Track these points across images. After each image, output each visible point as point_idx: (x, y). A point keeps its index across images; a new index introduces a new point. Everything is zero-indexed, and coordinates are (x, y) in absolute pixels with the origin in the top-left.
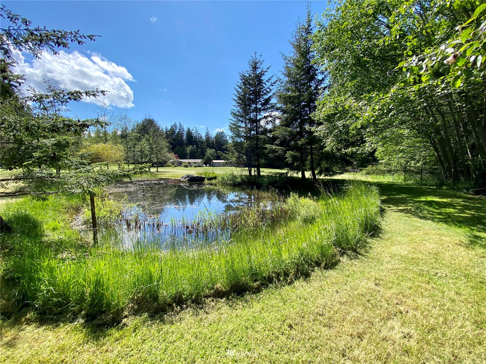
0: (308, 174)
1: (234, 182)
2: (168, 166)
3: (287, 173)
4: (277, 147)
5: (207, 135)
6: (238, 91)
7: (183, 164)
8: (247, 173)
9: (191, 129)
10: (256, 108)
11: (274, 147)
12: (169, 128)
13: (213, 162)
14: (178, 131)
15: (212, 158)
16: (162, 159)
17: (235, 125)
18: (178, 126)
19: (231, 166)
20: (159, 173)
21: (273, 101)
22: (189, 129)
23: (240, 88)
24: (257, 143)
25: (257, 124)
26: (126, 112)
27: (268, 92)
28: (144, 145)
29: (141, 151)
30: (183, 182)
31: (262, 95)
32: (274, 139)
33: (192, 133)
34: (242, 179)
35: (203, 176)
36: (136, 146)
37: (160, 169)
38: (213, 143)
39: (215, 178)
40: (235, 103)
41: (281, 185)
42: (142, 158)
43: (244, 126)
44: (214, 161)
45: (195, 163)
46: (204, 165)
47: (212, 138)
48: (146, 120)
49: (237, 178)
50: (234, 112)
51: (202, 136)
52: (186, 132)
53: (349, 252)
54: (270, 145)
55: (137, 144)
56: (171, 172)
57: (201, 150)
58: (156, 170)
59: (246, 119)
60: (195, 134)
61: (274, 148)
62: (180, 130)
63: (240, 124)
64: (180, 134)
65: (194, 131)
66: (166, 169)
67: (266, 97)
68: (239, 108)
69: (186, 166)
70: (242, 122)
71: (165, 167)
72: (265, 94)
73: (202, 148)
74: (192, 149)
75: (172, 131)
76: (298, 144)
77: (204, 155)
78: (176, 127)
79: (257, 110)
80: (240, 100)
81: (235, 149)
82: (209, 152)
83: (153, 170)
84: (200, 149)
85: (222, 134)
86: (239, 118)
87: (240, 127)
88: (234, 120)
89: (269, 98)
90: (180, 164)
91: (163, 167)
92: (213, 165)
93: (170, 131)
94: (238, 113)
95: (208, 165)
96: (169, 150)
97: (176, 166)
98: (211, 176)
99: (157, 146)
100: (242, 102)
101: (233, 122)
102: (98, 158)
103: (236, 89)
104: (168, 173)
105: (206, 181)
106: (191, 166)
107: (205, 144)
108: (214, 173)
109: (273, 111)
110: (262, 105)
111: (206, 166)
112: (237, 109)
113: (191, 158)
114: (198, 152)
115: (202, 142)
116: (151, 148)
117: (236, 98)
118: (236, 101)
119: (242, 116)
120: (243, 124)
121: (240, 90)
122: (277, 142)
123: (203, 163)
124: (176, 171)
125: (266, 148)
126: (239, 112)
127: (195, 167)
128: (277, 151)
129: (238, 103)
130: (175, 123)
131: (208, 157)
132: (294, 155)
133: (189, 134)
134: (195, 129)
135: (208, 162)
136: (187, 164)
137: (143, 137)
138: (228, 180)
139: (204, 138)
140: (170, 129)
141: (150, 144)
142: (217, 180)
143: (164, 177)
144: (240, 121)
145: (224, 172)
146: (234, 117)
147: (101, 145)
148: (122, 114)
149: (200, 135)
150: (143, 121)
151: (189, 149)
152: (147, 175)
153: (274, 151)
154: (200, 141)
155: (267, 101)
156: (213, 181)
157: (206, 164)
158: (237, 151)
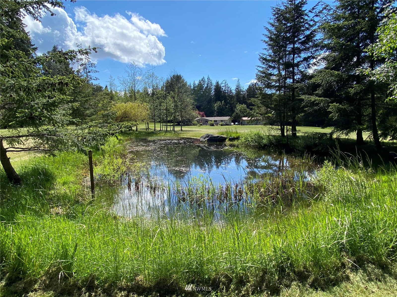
0: (366, 136)
1: (259, 144)
2: (194, 125)
3: (331, 134)
4: (317, 98)
5: (238, 89)
6: (269, 30)
7: (209, 122)
8: (279, 132)
9: (220, 83)
10: (293, 48)
11: (313, 98)
12: (197, 83)
13: (242, 120)
14: (206, 85)
15: (241, 115)
16: (186, 117)
17: (264, 73)
18: (206, 80)
19: (257, 124)
20: (182, 132)
21: (319, 36)
22: (218, 83)
23: (273, 25)
24: (293, 94)
25: (293, 69)
26: (154, 70)
27: (312, 26)
28: (170, 103)
29: (166, 109)
30: (202, 142)
31: (303, 31)
32: (315, 87)
33: (220, 87)
34: (270, 140)
35: (224, 136)
36: (162, 104)
37: (184, 128)
38: (244, 97)
39: (238, 138)
40: (265, 46)
41: (322, 149)
42: (167, 117)
43: (277, 73)
44: (244, 119)
45: (222, 121)
46: (232, 124)
47: (243, 91)
48: (174, 76)
49: (263, 139)
50: (264, 57)
51: (232, 89)
52: (214, 87)
53: (370, 267)
54: (307, 96)
55: (163, 102)
56: (195, 131)
57: (230, 106)
58: (180, 129)
59: (279, 64)
60: (224, 88)
61: (313, 100)
62: (208, 85)
63: (271, 71)
64: (208, 89)
65: (224, 85)
66: (191, 128)
67: (308, 33)
68: (271, 51)
69: (212, 125)
70: (274, 68)
71: (191, 125)
72: (308, 29)
73: (231, 104)
74: (220, 106)
75: (200, 86)
76: (349, 93)
77: (233, 111)
78: (204, 82)
79: (296, 51)
80: (271, 41)
81: (262, 103)
82: (239, 107)
83: (177, 129)
84: (228, 105)
85: (255, 85)
86: (270, 64)
87: (271, 75)
88: (264, 66)
89: (311, 33)
90: (206, 123)
91: (189, 125)
92: (242, 123)
93: (198, 86)
94: (269, 58)
95: (236, 123)
96: (194, 107)
97: (201, 125)
98: (234, 135)
99: (182, 104)
100: (274, 42)
101: (262, 70)
102: (127, 117)
103: (267, 28)
104: (191, 132)
105: (227, 142)
106: (217, 124)
107: (235, 99)
108: (237, 133)
109: (317, 50)
110: (303, 43)
111: (234, 124)
112: (268, 53)
113: (218, 116)
114: (226, 108)
115: (231, 97)
116: (176, 106)
117: (267, 39)
118: (267, 43)
119: (273, 61)
120: (275, 70)
121: (272, 29)
122: (319, 91)
123: (231, 121)
124: (200, 129)
125: (302, 100)
126: (270, 56)
127: (222, 125)
128: (317, 104)
129: (269, 45)
130: (204, 78)
131: (237, 113)
132: (342, 109)
133: (218, 88)
134: (224, 82)
135: (237, 120)
136: (213, 122)
137: (168, 95)
138: (252, 141)
139: (234, 91)
140: (198, 85)
141: (175, 102)
142: (240, 141)
143: (186, 137)
144: (270, 67)
145: (249, 130)
146: (264, 63)
147: (129, 104)
148: (150, 71)
149: (229, 89)
150: (171, 78)
151: (216, 105)
152: (170, 134)
153: (313, 104)
154: (229, 96)
155: (309, 38)
156: (236, 142)
157: (234, 121)
158: (265, 106)
